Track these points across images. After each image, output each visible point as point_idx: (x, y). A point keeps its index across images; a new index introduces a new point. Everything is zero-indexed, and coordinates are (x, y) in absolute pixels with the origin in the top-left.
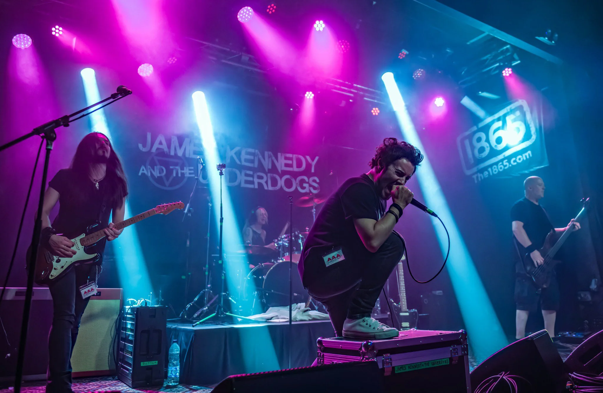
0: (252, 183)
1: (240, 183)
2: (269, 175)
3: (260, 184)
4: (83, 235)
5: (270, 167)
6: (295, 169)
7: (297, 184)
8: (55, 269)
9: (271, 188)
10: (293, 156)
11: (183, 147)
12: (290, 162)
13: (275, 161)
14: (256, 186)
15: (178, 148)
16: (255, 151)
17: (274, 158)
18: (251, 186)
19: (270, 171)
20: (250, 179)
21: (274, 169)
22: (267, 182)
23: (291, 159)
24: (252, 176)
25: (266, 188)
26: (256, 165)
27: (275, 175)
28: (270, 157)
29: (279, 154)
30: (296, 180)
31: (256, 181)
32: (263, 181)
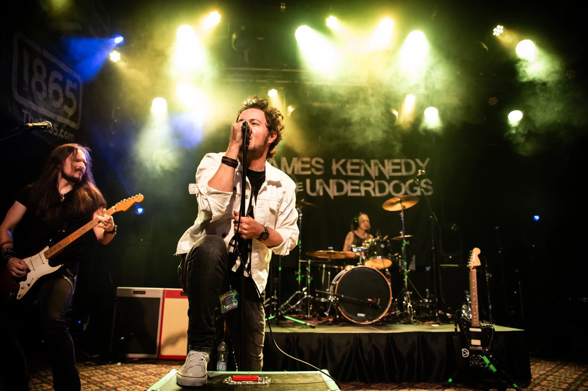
0: (359, 191)
1: (347, 193)
2: (376, 182)
3: (367, 192)
4: (47, 248)
5: (377, 174)
6: (404, 173)
7: (406, 188)
8: (22, 288)
9: (378, 194)
10: (401, 161)
11: (292, 165)
12: (398, 167)
13: (382, 168)
14: (363, 194)
15: (287, 168)
16: (360, 161)
17: (380, 165)
18: (358, 194)
19: (377, 178)
20: (357, 188)
21: (381, 176)
22: (374, 189)
23: (399, 164)
24: (359, 185)
25: (373, 194)
26: (362, 173)
27: (383, 182)
28: (376, 164)
29: (386, 161)
30: (405, 183)
31: (363, 189)
32: (370, 189)
